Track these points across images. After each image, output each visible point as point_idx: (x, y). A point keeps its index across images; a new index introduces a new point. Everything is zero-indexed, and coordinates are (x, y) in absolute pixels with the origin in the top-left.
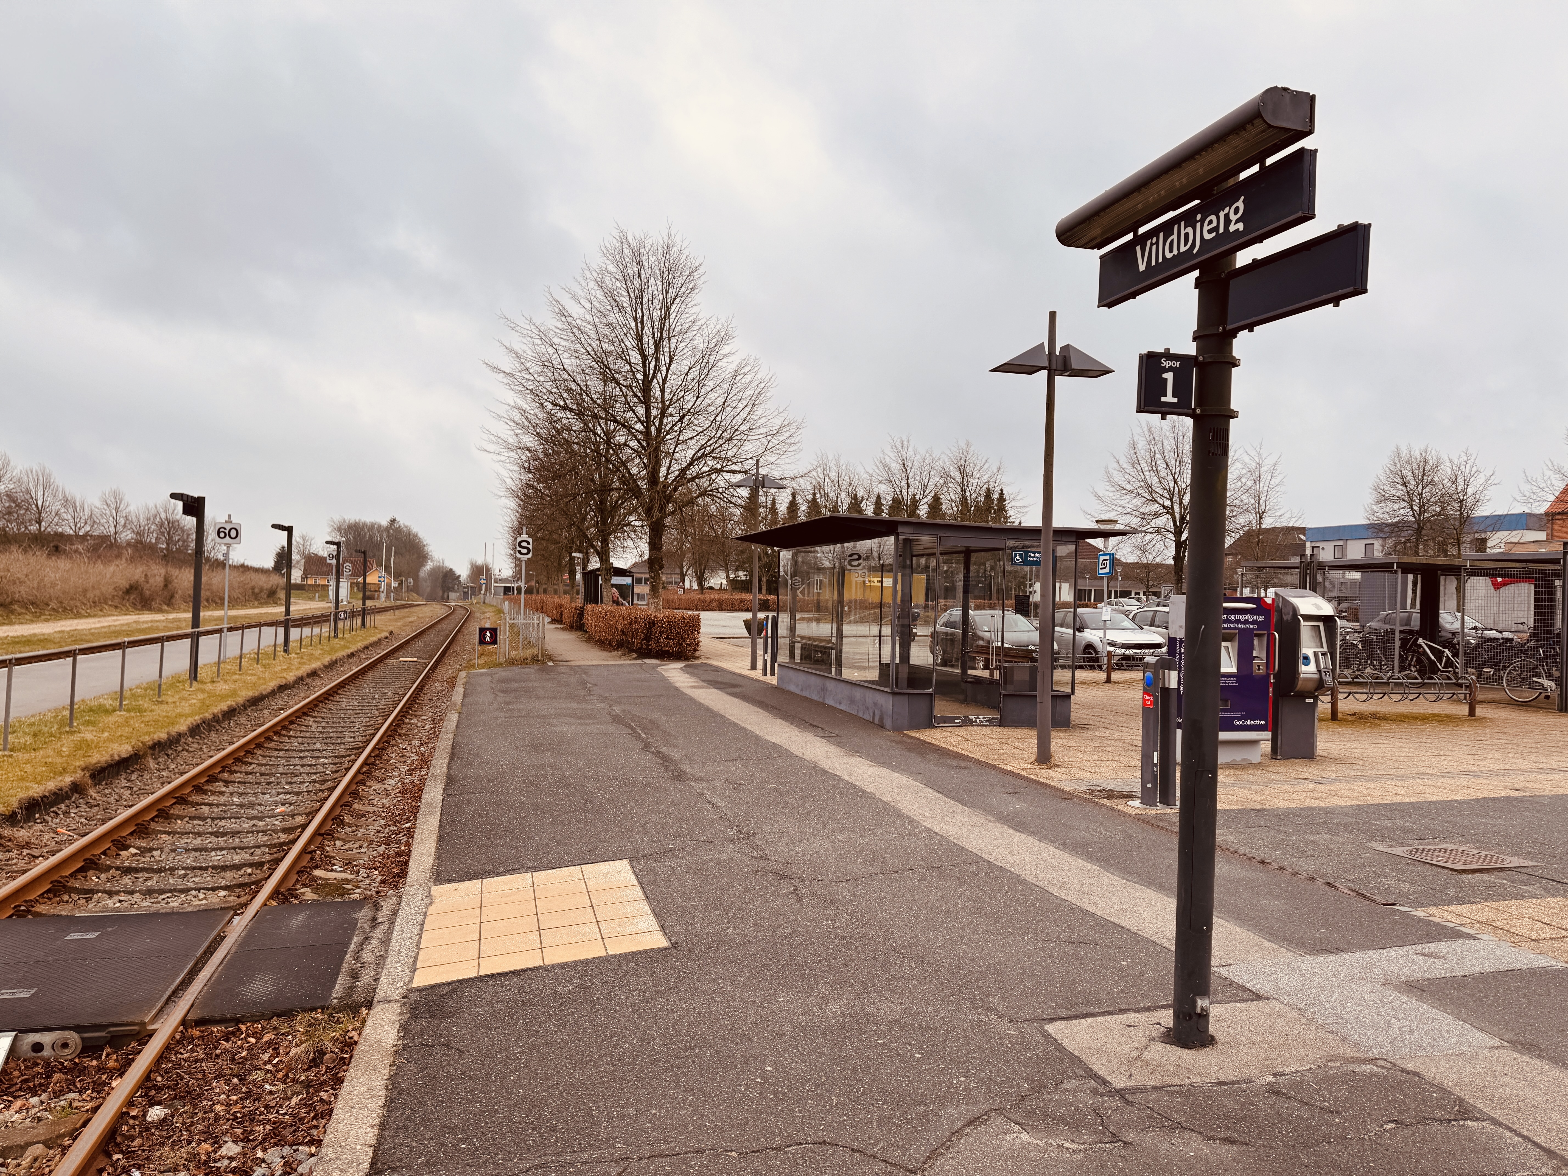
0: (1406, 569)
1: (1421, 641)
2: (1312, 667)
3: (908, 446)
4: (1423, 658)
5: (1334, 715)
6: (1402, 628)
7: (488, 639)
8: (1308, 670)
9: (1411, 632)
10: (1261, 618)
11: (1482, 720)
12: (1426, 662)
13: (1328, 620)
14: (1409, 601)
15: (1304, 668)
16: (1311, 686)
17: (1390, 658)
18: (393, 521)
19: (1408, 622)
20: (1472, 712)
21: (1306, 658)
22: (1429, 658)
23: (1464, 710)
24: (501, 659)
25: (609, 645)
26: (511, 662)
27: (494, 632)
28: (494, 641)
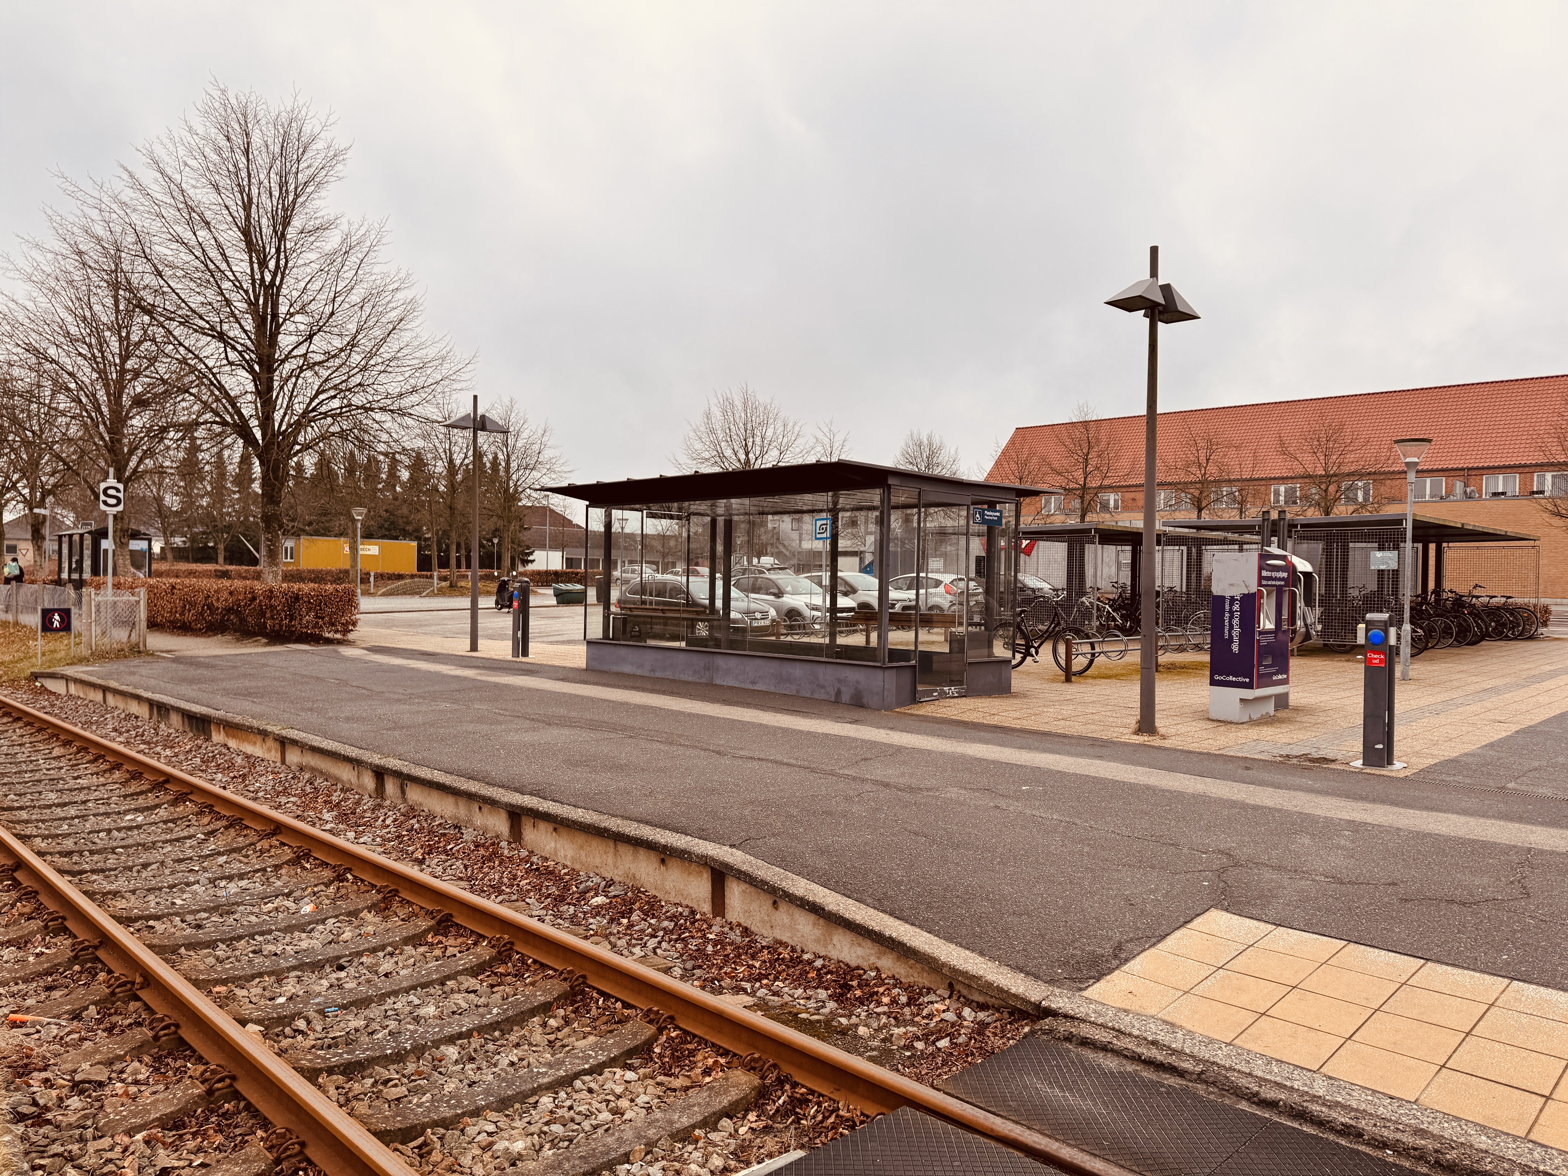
7: (56, 624)
10: (1286, 575)
24: (85, 652)
25: (183, 628)
26: (100, 656)
27: (66, 614)
28: (66, 626)
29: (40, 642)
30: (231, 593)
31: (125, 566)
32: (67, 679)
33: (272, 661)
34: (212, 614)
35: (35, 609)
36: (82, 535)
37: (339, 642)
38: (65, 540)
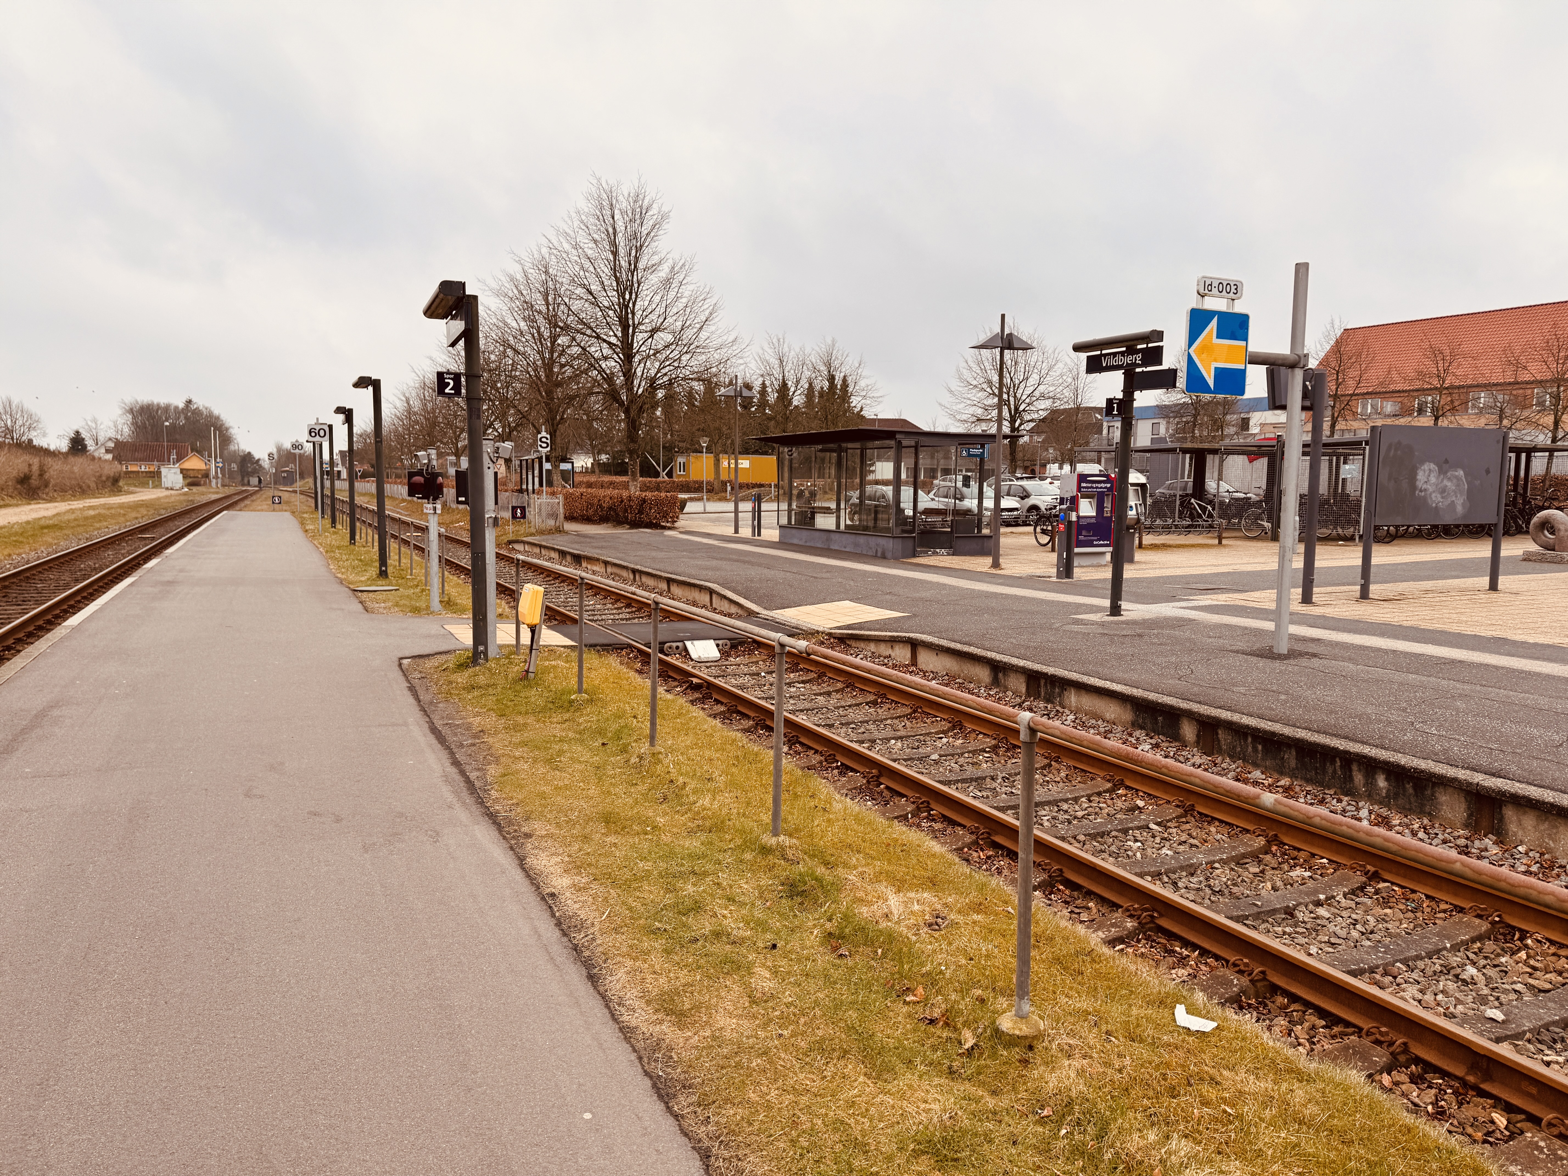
0: (1184, 451)
1: (1193, 500)
2: (1134, 512)
3: (784, 342)
4: (1193, 511)
5: (1140, 546)
6: (1181, 493)
7: (519, 514)
8: (1132, 514)
9: (1187, 495)
10: (1109, 485)
11: (1225, 546)
12: (1195, 513)
13: (1143, 486)
14: (1186, 473)
15: (1130, 513)
16: (1133, 522)
17: (1173, 512)
18: (189, 402)
19: (1185, 489)
20: (1220, 543)
21: (1131, 507)
22: (1197, 512)
23: (1216, 541)
24: (533, 530)
25: (587, 520)
26: (541, 532)
27: (523, 509)
28: (523, 516)
29: (511, 527)
30: (611, 498)
31: (558, 480)
32: (524, 542)
33: (625, 536)
34: (602, 510)
35: (508, 508)
36: (533, 460)
37: (669, 528)
38: (524, 463)
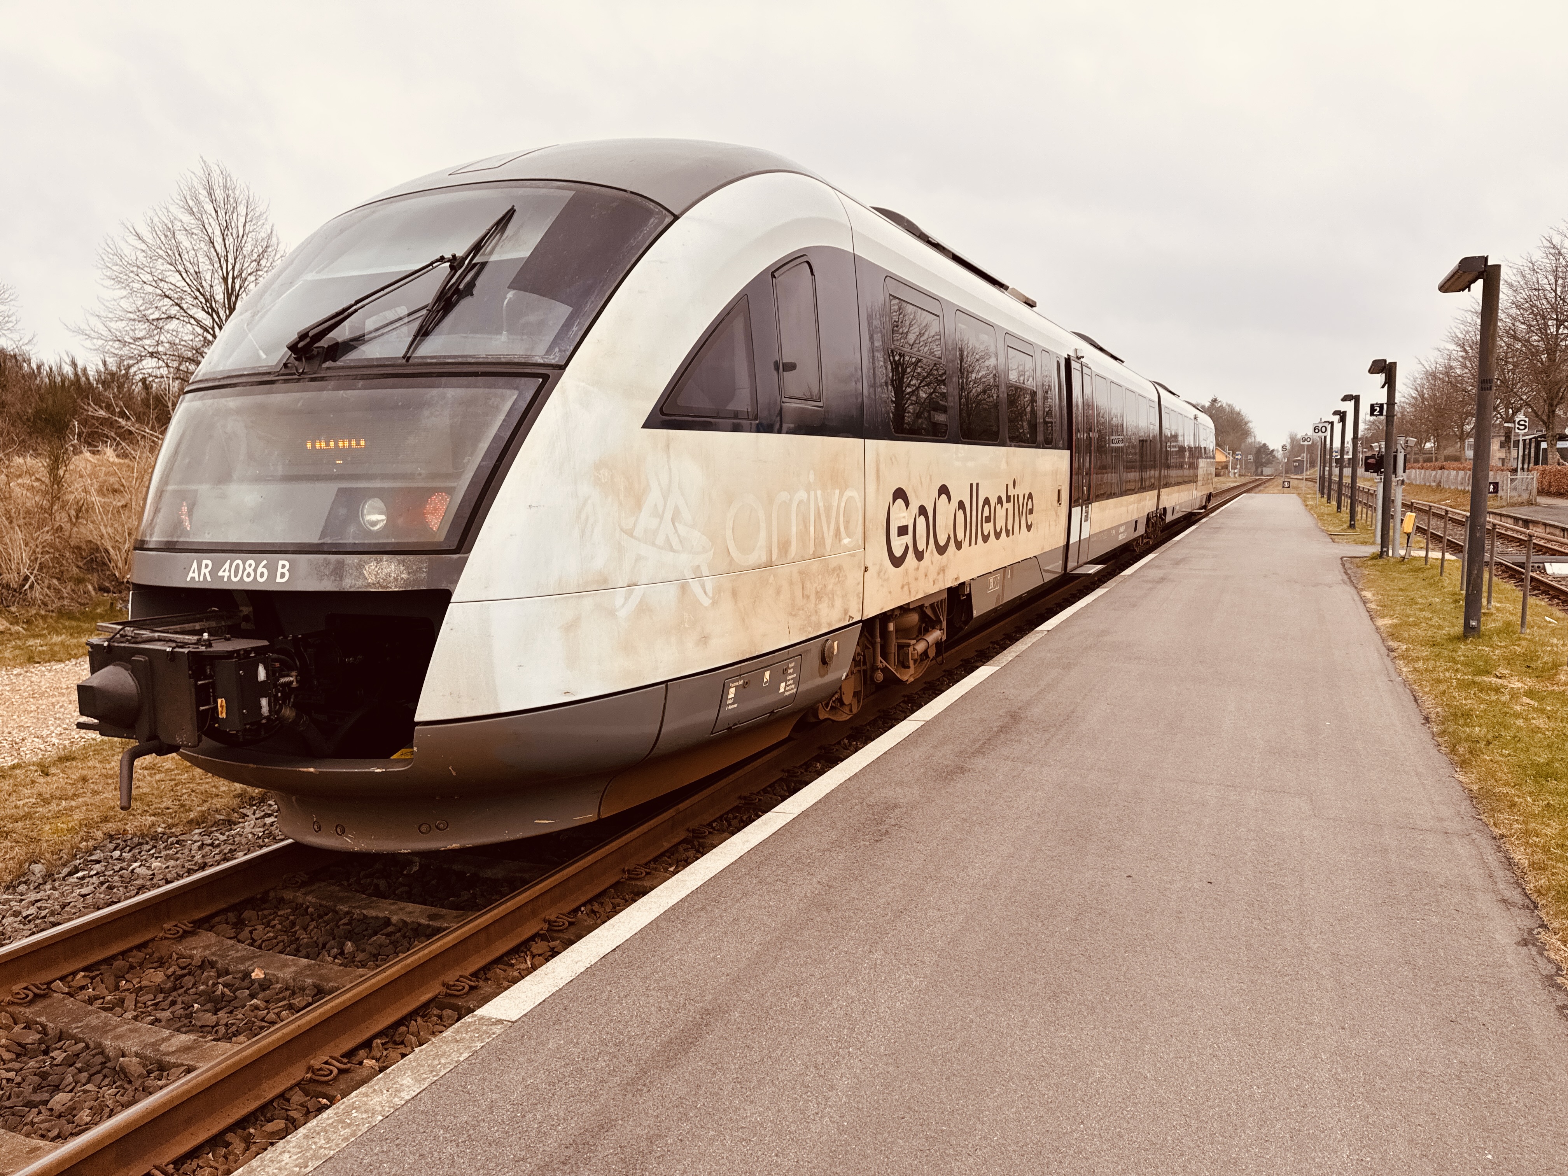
7: (1491, 490)
18: (1215, 401)
26: (1512, 505)
27: (1496, 485)
28: (1495, 491)
31: (1554, 458)
36: (1531, 440)
